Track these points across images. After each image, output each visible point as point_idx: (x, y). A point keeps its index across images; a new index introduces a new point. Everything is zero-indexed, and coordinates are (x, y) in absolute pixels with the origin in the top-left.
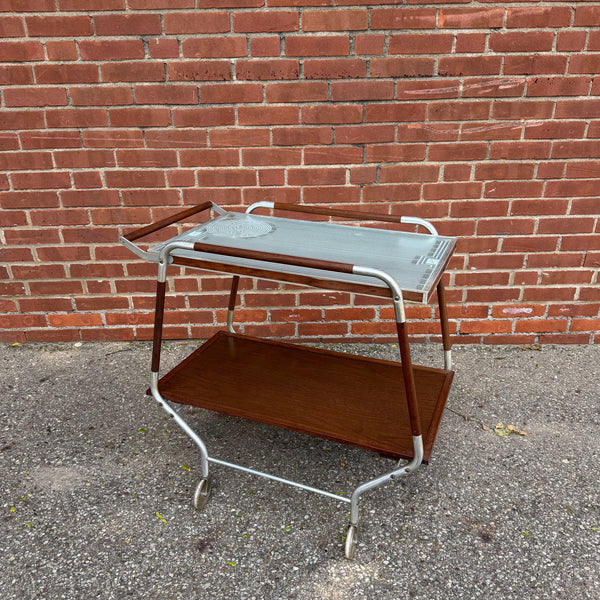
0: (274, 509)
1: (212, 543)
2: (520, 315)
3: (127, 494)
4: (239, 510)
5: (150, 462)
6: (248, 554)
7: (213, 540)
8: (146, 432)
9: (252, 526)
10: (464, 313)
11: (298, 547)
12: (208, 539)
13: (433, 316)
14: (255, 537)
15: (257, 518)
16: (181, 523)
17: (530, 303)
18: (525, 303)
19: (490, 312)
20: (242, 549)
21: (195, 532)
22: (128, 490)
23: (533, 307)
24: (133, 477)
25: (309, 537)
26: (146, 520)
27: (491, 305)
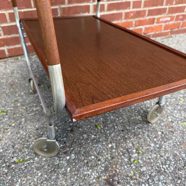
0: (135, 135)
1: (116, 178)
2: (166, 22)
3: (14, 163)
4: (114, 144)
5: (21, 132)
6: (150, 176)
7: (114, 175)
8: (7, 112)
9: (133, 153)
10: (146, 23)
11: (175, 155)
12: (110, 176)
13: (134, 25)
14: (142, 159)
15: (131, 145)
16: (78, 171)
17: (170, 15)
18: (168, 15)
19: (156, 21)
20: (142, 174)
21: (95, 175)
22: (15, 159)
23: (171, 17)
24: (13, 147)
25: (174, 145)
26: (46, 180)
27: (156, 17)
